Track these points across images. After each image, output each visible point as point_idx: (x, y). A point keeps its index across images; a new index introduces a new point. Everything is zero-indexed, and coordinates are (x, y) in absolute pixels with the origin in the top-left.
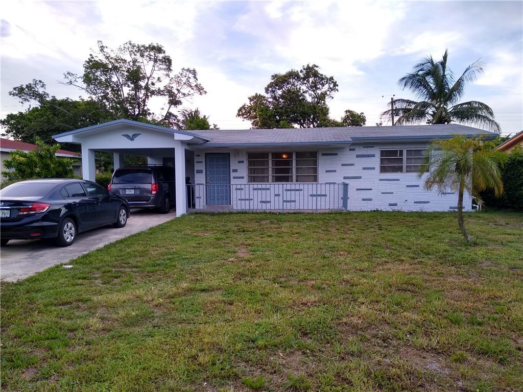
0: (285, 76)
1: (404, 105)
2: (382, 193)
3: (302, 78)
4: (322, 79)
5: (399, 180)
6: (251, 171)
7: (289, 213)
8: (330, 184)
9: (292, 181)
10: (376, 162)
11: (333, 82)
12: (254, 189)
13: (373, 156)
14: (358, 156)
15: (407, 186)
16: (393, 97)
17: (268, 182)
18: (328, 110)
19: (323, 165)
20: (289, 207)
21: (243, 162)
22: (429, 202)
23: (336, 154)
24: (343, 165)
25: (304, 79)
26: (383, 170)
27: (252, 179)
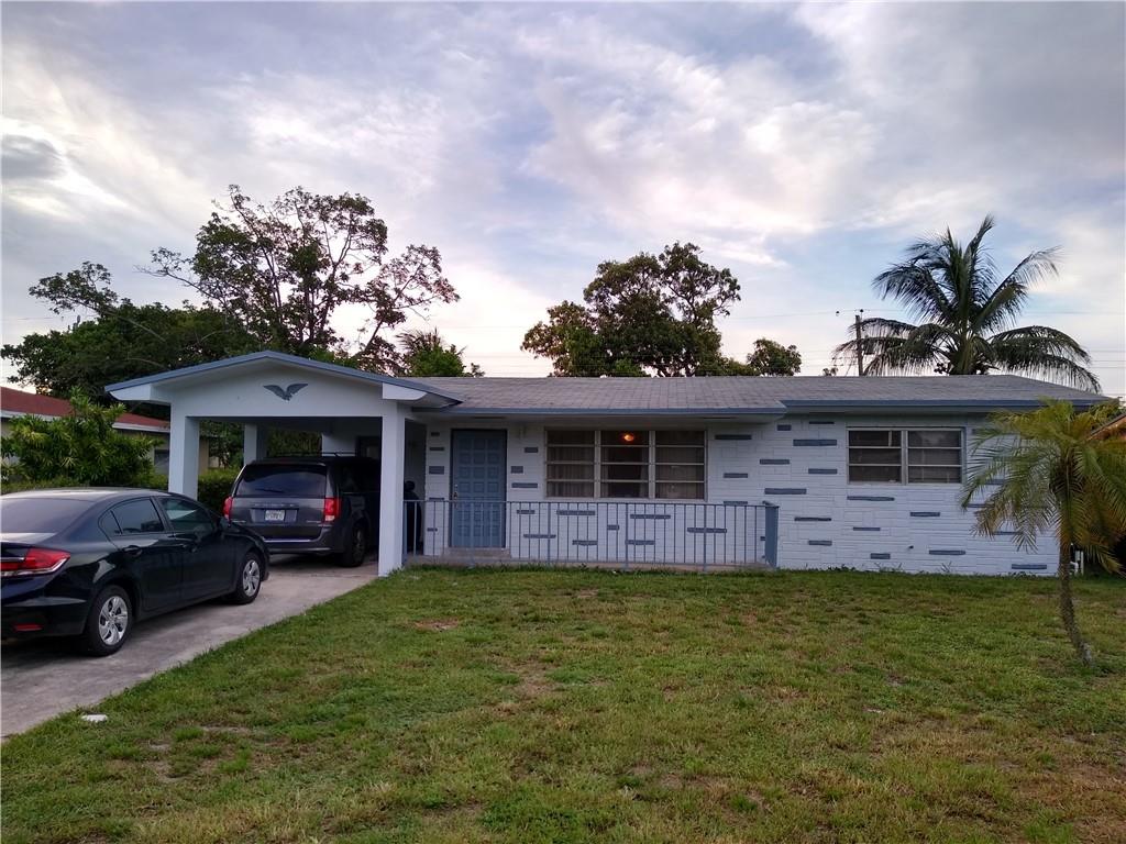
0: (627, 267)
1: (886, 332)
2: (855, 529)
3: (663, 271)
4: (707, 274)
5: (892, 499)
6: (553, 470)
7: (640, 572)
8: (736, 504)
9: (647, 496)
10: (838, 457)
11: (729, 281)
12: (561, 513)
13: (833, 443)
14: (797, 443)
15: (913, 514)
16: (859, 313)
17: (593, 496)
18: (717, 338)
19: (718, 460)
20: (641, 555)
21: (535, 450)
22: (963, 553)
23: (748, 437)
24: (763, 462)
25: (667, 273)
26: (856, 475)
27: (556, 489)
